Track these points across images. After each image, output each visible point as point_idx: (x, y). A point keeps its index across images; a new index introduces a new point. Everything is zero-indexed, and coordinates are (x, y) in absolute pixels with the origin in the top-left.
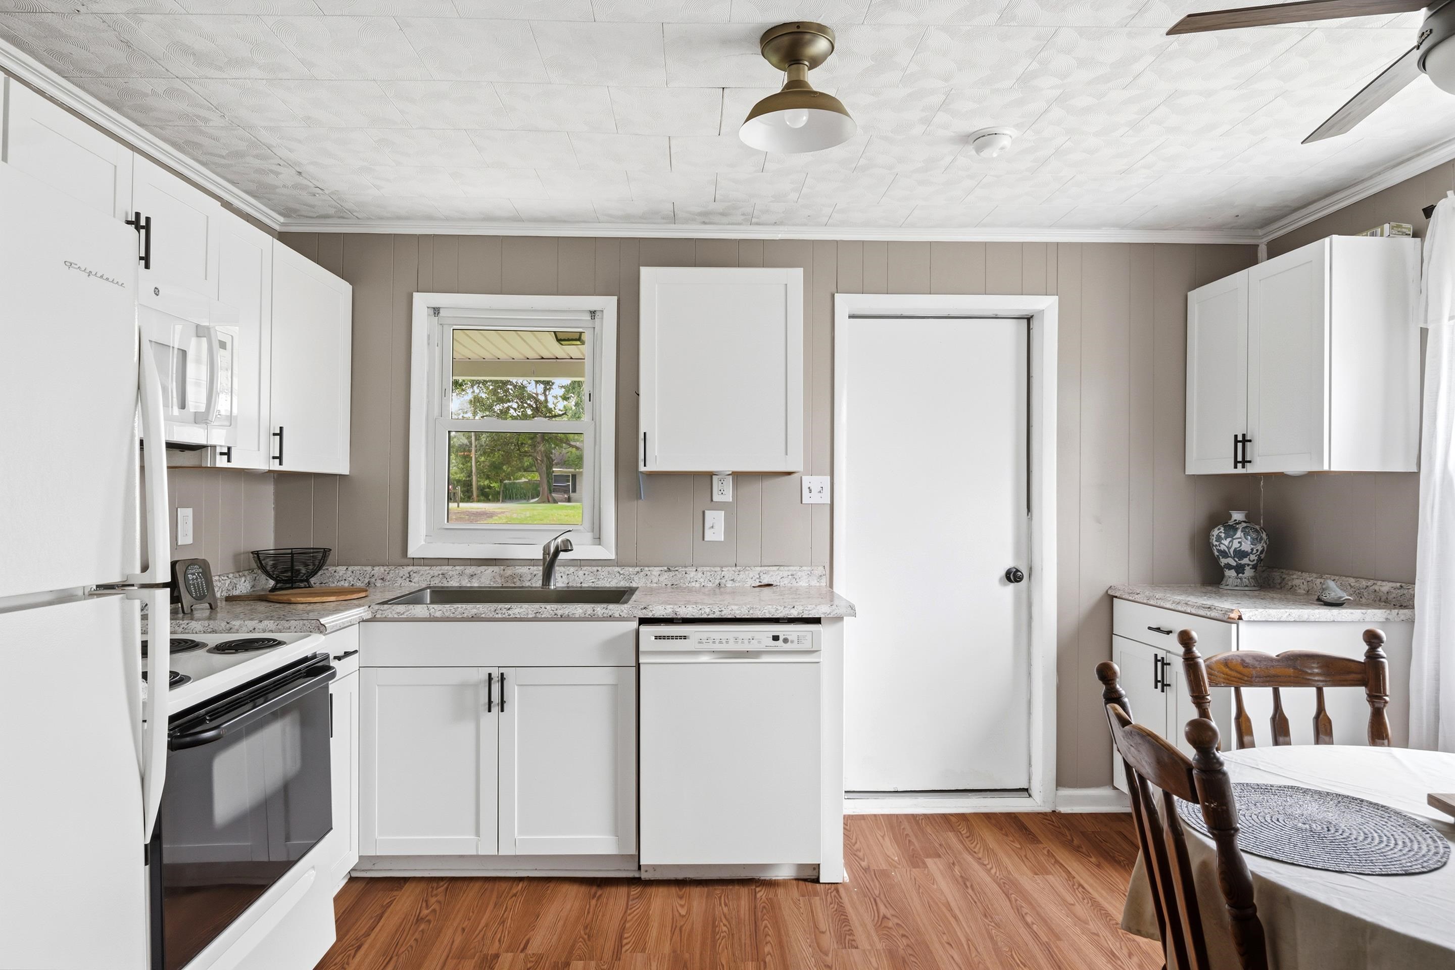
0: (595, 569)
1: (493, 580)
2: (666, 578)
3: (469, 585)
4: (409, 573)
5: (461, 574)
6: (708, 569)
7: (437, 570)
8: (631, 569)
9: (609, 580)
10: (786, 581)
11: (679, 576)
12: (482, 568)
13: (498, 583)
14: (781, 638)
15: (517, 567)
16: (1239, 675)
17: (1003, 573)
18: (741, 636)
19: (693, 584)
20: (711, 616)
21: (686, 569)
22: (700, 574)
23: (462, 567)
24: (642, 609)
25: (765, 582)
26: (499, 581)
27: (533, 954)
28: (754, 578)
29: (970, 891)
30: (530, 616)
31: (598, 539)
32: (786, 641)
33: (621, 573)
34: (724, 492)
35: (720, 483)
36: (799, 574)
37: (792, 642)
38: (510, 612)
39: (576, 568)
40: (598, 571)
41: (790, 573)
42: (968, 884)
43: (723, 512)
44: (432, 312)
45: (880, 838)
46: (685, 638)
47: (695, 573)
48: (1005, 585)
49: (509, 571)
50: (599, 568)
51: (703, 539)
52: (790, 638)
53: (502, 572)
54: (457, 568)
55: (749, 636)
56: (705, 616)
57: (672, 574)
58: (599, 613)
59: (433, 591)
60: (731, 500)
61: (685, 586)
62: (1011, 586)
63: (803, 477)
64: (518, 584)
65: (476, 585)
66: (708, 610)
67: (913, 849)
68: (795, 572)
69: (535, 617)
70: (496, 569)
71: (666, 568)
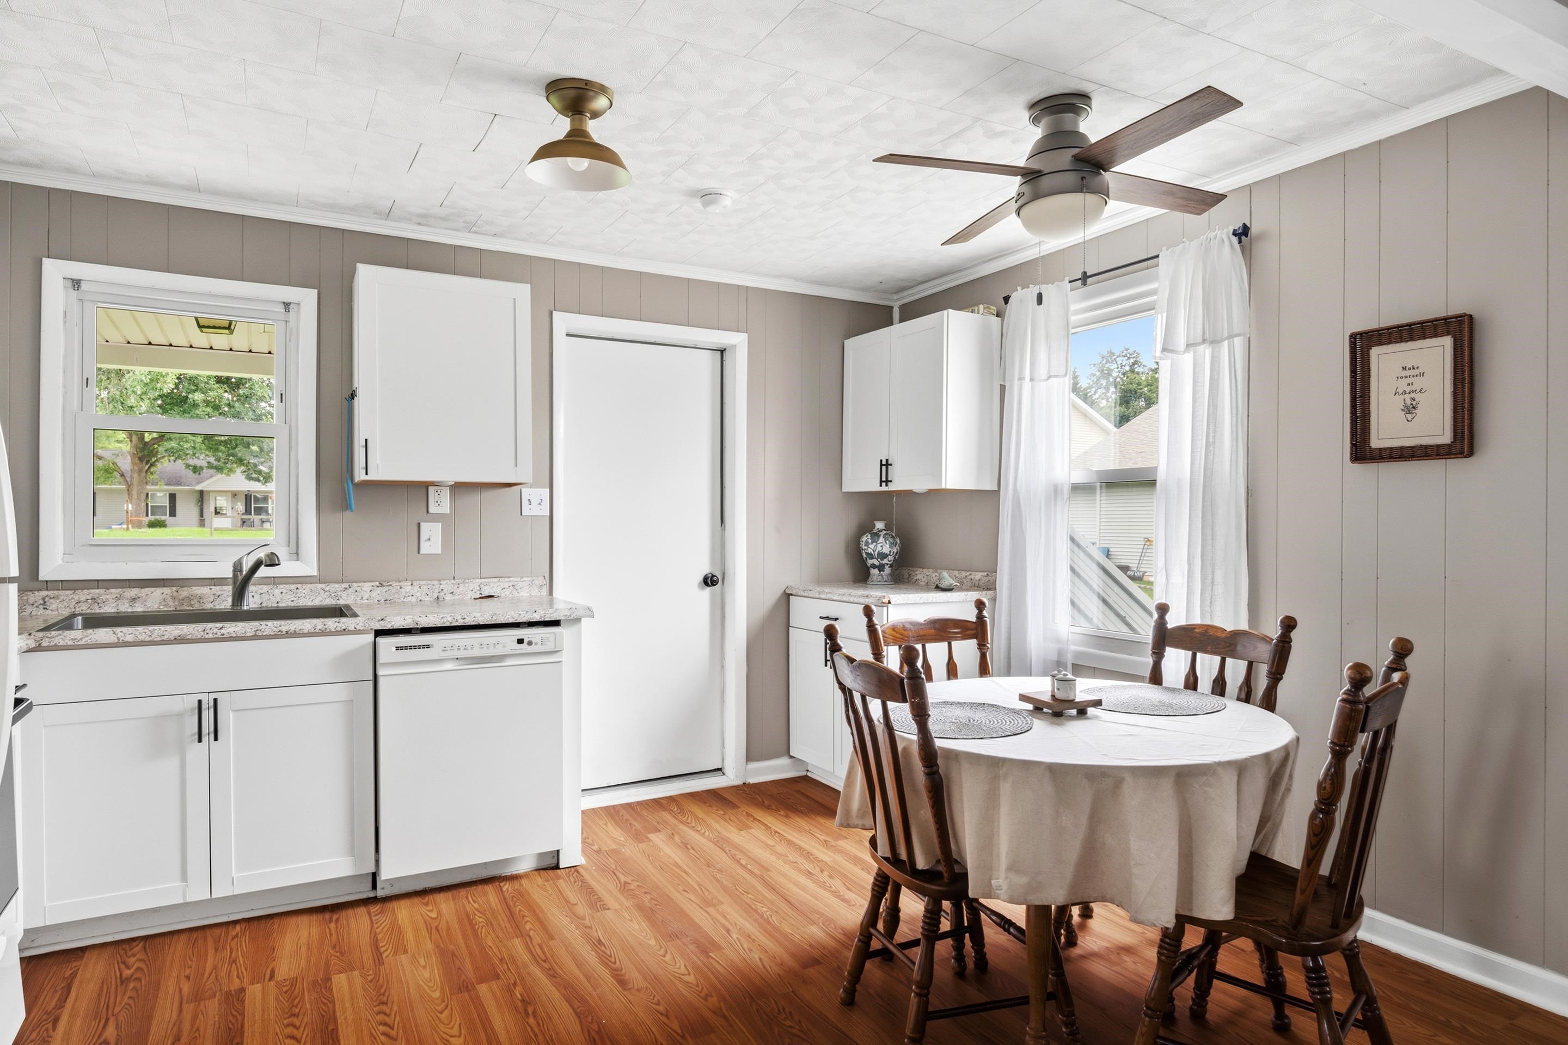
0: (293, 587)
1: (164, 603)
2: (379, 593)
3: (129, 610)
4: (43, 599)
5: (118, 598)
6: (425, 582)
7: (83, 595)
8: (337, 586)
9: (312, 598)
10: (507, 592)
11: (393, 590)
12: (148, 590)
13: (171, 606)
14: (526, 641)
15: (194, 588)
16: (902, 637)
17: (701, 578)
18: (485, 641)
19: (409, 599)
20: (454, 624)
21: (401, 584)
22: (416, 588)
23: (120, 590)
24: (379, 621)
25: (486, 593)
26: (171, 604)
27: (285, 980)
28: (475, 590)
29: (692, 851)
30: (249, 634)
31: (296, 555)
32: (530, 643)
33: (327, 589)
34: (441, 503)
35: (437, 494)
36: (521, 584)
37: (536, 644)
38: (223, 631)
39: (271, 587)
40: (297, 588)
41: (511, 584)
42: (689, 847)
43: (440, 524)
44: (69, 284)
45: (604, 827)
46: (428, 647)
47: (411, 587)
48: (703, 589)
49: (184, 593)
50: (299, 586)
51: (419, 553)
52: (534, 641)
53: (175, 594)
54: (112, 590)
55: (494, 641)
56: (448, 624)
57: (384, 589)
58: (331, 628)
59: (86, 618)
60: (449, 512)
62: (708, 589)
63: (522, 489)
64: (197, 606)
65: (139, 608)
66: (450, 619)
67: (635, 830)
68: (516, 583)
69: (255, 635)
70: (167, 590)
71: (377, 583)
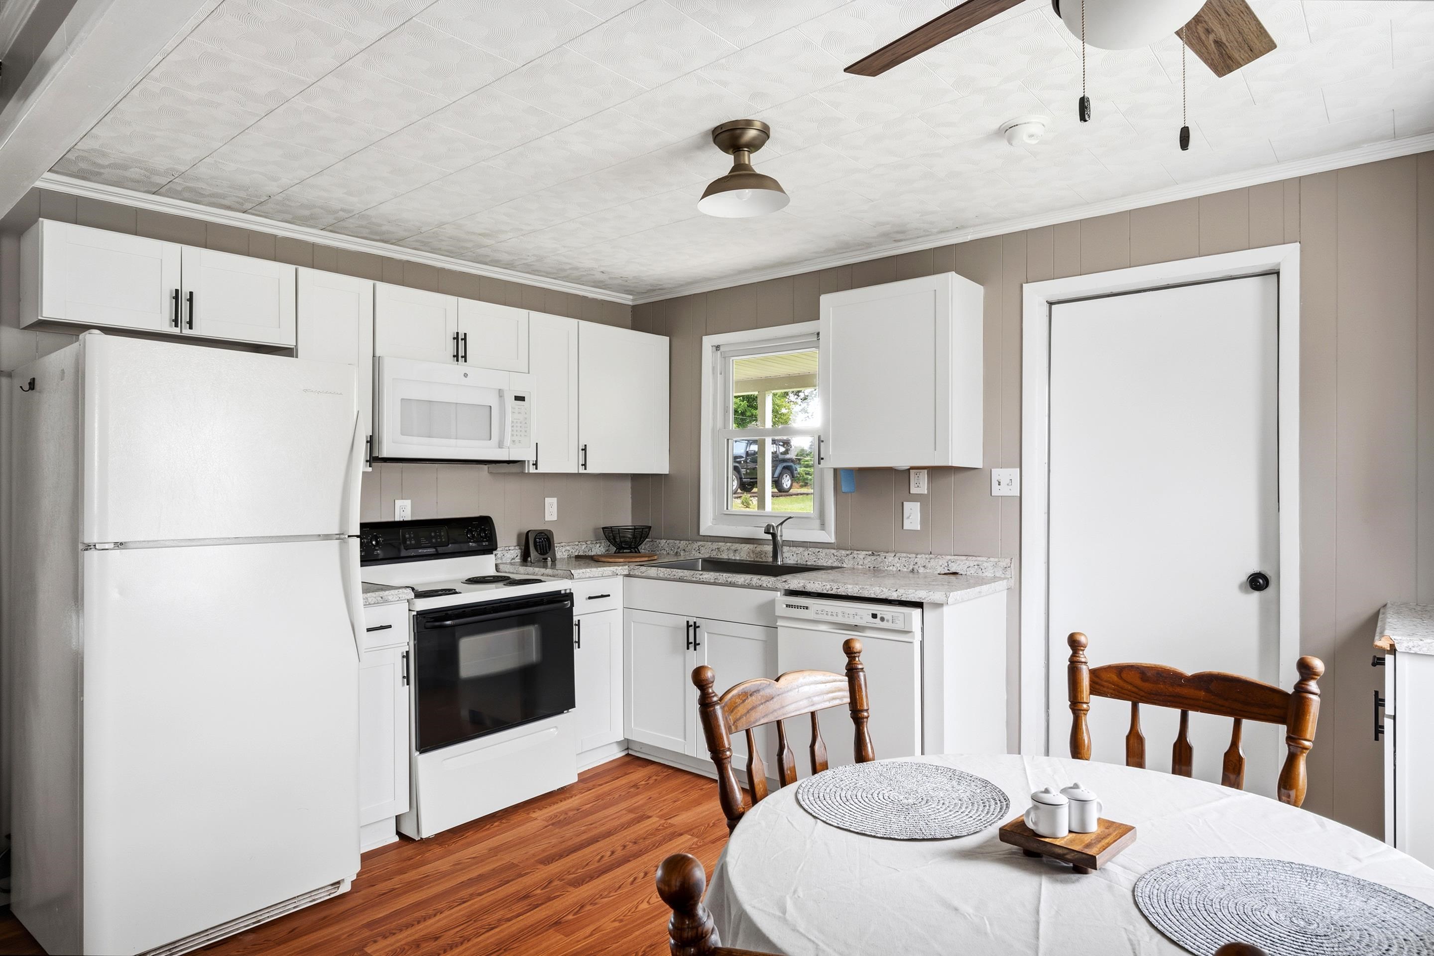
0: (818, 550)
1: (748, 555)
2: (869, 561)
3: (733, 558)
4: (699, 547)
5: (728, 549)
6: (905, 555)
7: (715, 545)
9: (826, 560)
11: (879, 559)
13: (751, 558)
14: (879, 617)
15: (765, 546)
17: (1244, 577)
18: (849, 611)
20: (830, 592)
21: (887, 554)
22: (897, 559)
23: (731, 544)
25: (953, 570)
28: (943, 566)
31: (823, 526)
32: (883, 619)
33: (835, 554)
34: (920, 485)
35: (916, 477)
36: (985, 564)
37: (887, 621)
39: (803, 549)
40: (819, 552)
41: (976, 563)
43: (919, 503)
44: (715, 349)
46: (807, 608)
47: (892, 558)
49: (759, 548)
50: (822, 550)
51: (903, 528)
52: (886, 617)
53: (754, 549)
54: (728, 544)
55: (852, 611)
57: (873, 558)
59: (707, 561)
60: (926, 493)
61: (884, 569)
62: (1256, 595)
63: (992, 470)
64: (764, 560)
65: (738, 558)
68: (981, 563)
70: (751, 546)
71: (870, 552)
